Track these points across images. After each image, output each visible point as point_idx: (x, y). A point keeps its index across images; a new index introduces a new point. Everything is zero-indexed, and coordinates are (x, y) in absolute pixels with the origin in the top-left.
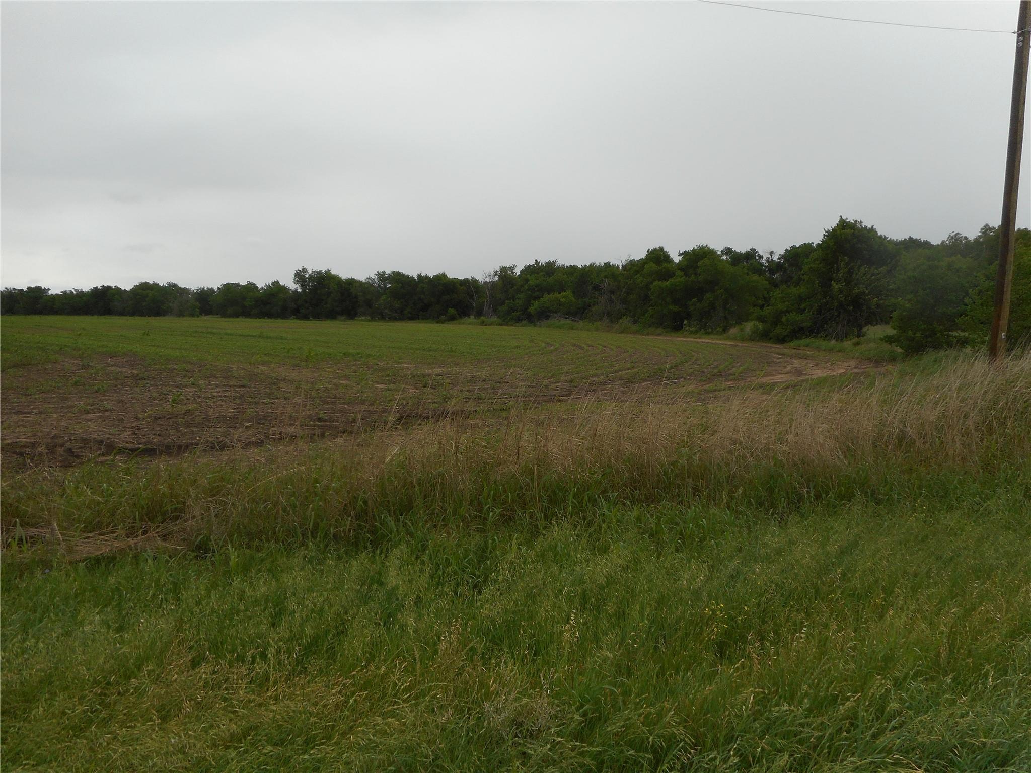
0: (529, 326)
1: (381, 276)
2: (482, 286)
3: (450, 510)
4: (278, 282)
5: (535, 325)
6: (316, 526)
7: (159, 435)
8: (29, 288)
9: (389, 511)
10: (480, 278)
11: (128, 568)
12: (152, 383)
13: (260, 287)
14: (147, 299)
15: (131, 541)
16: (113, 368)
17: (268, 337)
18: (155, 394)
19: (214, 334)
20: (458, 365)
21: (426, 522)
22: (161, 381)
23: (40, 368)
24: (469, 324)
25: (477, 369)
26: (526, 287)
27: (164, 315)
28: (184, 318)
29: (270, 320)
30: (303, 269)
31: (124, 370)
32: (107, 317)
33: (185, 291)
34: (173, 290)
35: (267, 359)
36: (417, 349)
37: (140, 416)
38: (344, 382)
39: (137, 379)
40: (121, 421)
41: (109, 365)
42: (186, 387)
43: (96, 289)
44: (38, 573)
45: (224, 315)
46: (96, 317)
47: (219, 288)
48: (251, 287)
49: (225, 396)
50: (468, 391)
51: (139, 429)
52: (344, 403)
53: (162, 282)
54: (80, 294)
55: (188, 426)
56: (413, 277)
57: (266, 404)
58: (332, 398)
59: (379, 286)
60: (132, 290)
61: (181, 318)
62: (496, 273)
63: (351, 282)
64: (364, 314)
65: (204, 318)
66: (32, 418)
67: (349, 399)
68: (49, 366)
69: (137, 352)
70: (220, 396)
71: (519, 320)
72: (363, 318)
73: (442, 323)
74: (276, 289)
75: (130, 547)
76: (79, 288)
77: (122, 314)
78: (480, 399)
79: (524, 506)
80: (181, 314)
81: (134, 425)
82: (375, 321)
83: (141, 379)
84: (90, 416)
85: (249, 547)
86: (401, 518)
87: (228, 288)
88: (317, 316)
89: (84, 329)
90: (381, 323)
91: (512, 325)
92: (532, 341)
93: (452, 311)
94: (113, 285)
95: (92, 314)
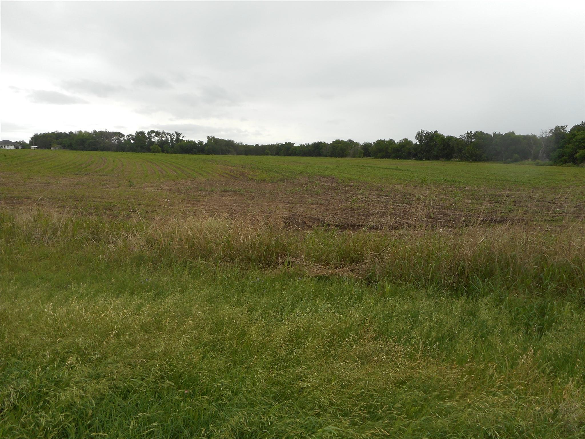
0: (574, 166)
1: (469, 135)
2: (539, 139)
3: (519, 280)
4: (407, 139)
5: (578, 166)
6: (433, 278)
7: (345, 219)
8: (286, 143)
9: (478, 275)
10: (538, 134)
11: (336, 284)
12: (342, 191)
13: (396, 142)
14: (338, 148)
15: (337, 271)
16: (323, 183)
17: (399, 170)
18: (343, 197)
19: (372, 167)
20: (519, 190)
21: (503, 285)
22: (346, 190)
23: (291, 181)
24: (527, 164)
25: (534, 194)
26: (574, 140)
27: (346, 157)
28: (356, 159)
29: (401, 160)
30: (422, 131)
31: (328, 184)
32: (319, 157)
33: (356, 144)
34: (351, 144)
35: (400, 182)
36: (491, 179)
37: (336, 208)
38: (444, 197)
39: (335, 189)
40: (327, 210)
41: (321, 181)
42: (358, 194)
43: (315, 143)
44: (297, 279)
45: (376, 157)
46: (314, 157)
47: (374, 143)
48: (391, 142)
49: (378, 201)
50: (527, 207)
51: (336, 215)
52: (445, 209)
53: (346, 140)
54: (308, 146)
55: (359, 215)
56: (490, 135)
57: (400, 206)
58: (437, 206)
59: (468, 141)
60: (331, 144)
61: (354, 158)
62: (551, 130)
63: (450, 138)
64: (456, 157)
65: (365, 158)
66: (289, 205)
67: (448, 207)
68: (295, 181)
69: (334, 175)
70: (376, 201)
71: (566, 162)
72: (456, 160)
73: (508, 163)
74: (406, 143)
75: (336, 273)
76: (307, 143)
77: (326, 156)
78: (536, 213)
79: (574, 285)
80: (354, 156)
81: (333, 212)
82: (463, 161)
83: (337, 189)
84: (314, 206)
85: (395, 283)
86: (486, 280)
87: (379, 142)
88: (428, 158)
89: (309, 163)
90: (467, 163)
91: (560, 166)
92: (576, 177)
93: (516, 156)
94: (322, 141)
95: (312, 156)
